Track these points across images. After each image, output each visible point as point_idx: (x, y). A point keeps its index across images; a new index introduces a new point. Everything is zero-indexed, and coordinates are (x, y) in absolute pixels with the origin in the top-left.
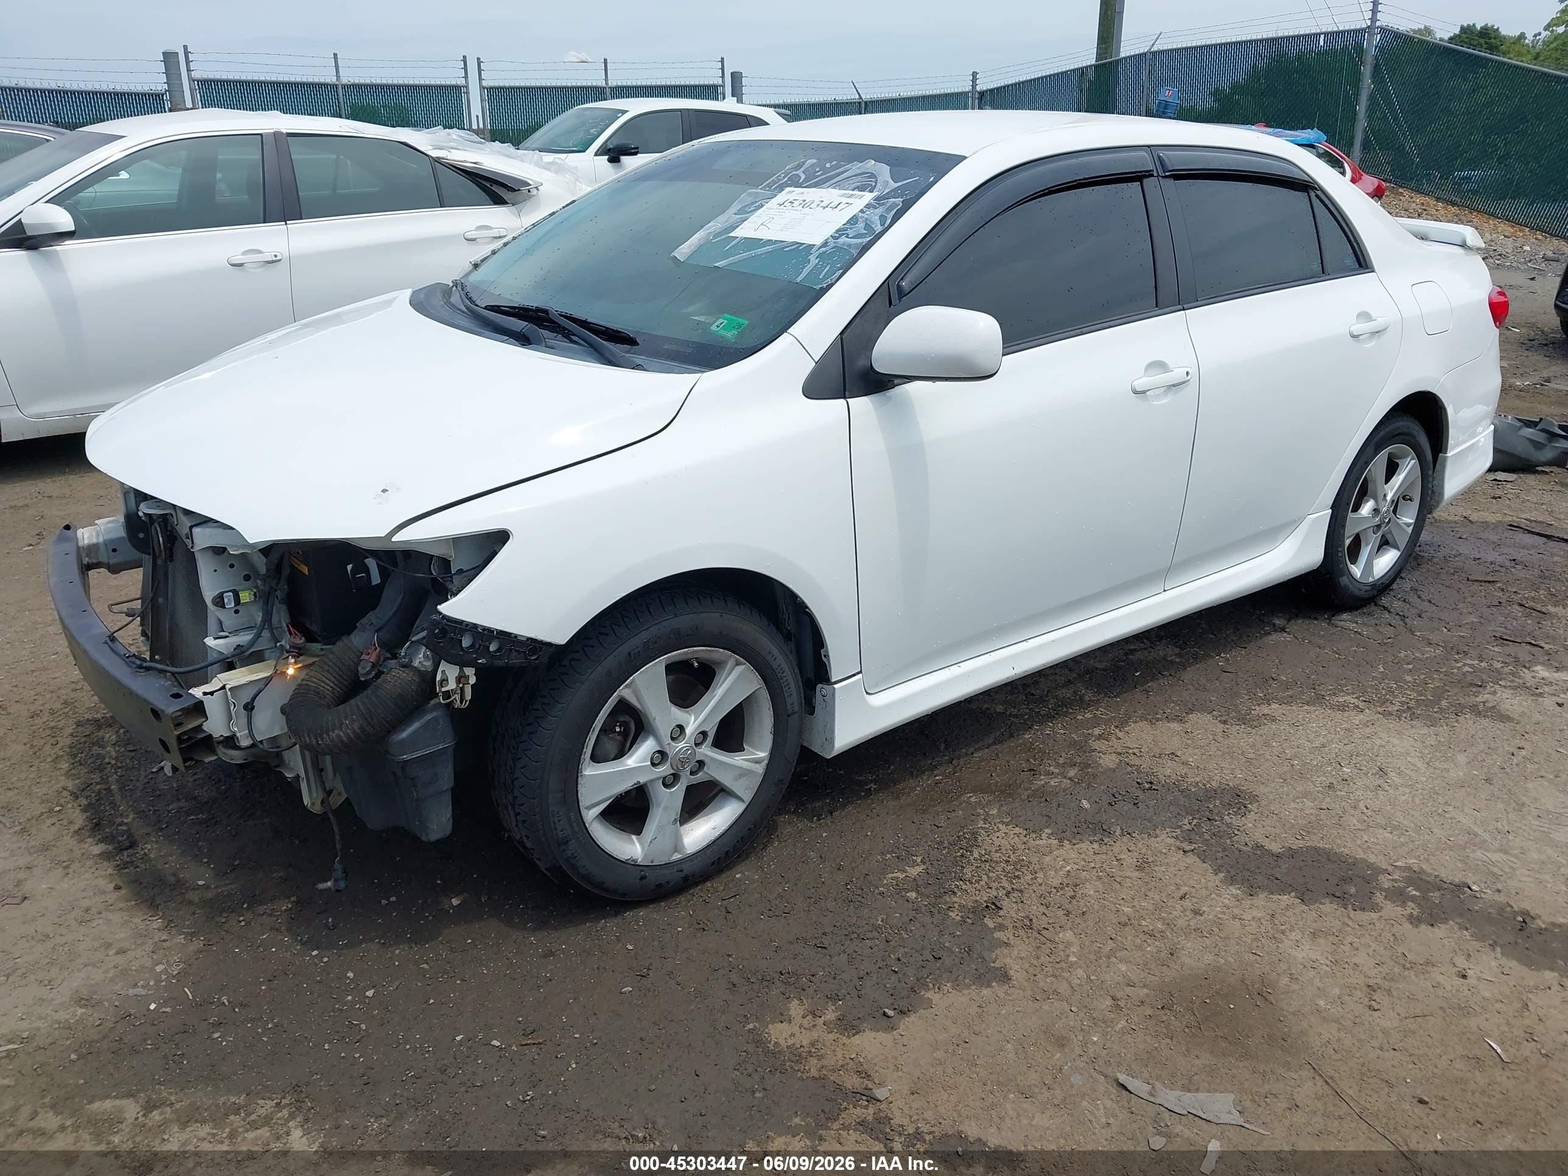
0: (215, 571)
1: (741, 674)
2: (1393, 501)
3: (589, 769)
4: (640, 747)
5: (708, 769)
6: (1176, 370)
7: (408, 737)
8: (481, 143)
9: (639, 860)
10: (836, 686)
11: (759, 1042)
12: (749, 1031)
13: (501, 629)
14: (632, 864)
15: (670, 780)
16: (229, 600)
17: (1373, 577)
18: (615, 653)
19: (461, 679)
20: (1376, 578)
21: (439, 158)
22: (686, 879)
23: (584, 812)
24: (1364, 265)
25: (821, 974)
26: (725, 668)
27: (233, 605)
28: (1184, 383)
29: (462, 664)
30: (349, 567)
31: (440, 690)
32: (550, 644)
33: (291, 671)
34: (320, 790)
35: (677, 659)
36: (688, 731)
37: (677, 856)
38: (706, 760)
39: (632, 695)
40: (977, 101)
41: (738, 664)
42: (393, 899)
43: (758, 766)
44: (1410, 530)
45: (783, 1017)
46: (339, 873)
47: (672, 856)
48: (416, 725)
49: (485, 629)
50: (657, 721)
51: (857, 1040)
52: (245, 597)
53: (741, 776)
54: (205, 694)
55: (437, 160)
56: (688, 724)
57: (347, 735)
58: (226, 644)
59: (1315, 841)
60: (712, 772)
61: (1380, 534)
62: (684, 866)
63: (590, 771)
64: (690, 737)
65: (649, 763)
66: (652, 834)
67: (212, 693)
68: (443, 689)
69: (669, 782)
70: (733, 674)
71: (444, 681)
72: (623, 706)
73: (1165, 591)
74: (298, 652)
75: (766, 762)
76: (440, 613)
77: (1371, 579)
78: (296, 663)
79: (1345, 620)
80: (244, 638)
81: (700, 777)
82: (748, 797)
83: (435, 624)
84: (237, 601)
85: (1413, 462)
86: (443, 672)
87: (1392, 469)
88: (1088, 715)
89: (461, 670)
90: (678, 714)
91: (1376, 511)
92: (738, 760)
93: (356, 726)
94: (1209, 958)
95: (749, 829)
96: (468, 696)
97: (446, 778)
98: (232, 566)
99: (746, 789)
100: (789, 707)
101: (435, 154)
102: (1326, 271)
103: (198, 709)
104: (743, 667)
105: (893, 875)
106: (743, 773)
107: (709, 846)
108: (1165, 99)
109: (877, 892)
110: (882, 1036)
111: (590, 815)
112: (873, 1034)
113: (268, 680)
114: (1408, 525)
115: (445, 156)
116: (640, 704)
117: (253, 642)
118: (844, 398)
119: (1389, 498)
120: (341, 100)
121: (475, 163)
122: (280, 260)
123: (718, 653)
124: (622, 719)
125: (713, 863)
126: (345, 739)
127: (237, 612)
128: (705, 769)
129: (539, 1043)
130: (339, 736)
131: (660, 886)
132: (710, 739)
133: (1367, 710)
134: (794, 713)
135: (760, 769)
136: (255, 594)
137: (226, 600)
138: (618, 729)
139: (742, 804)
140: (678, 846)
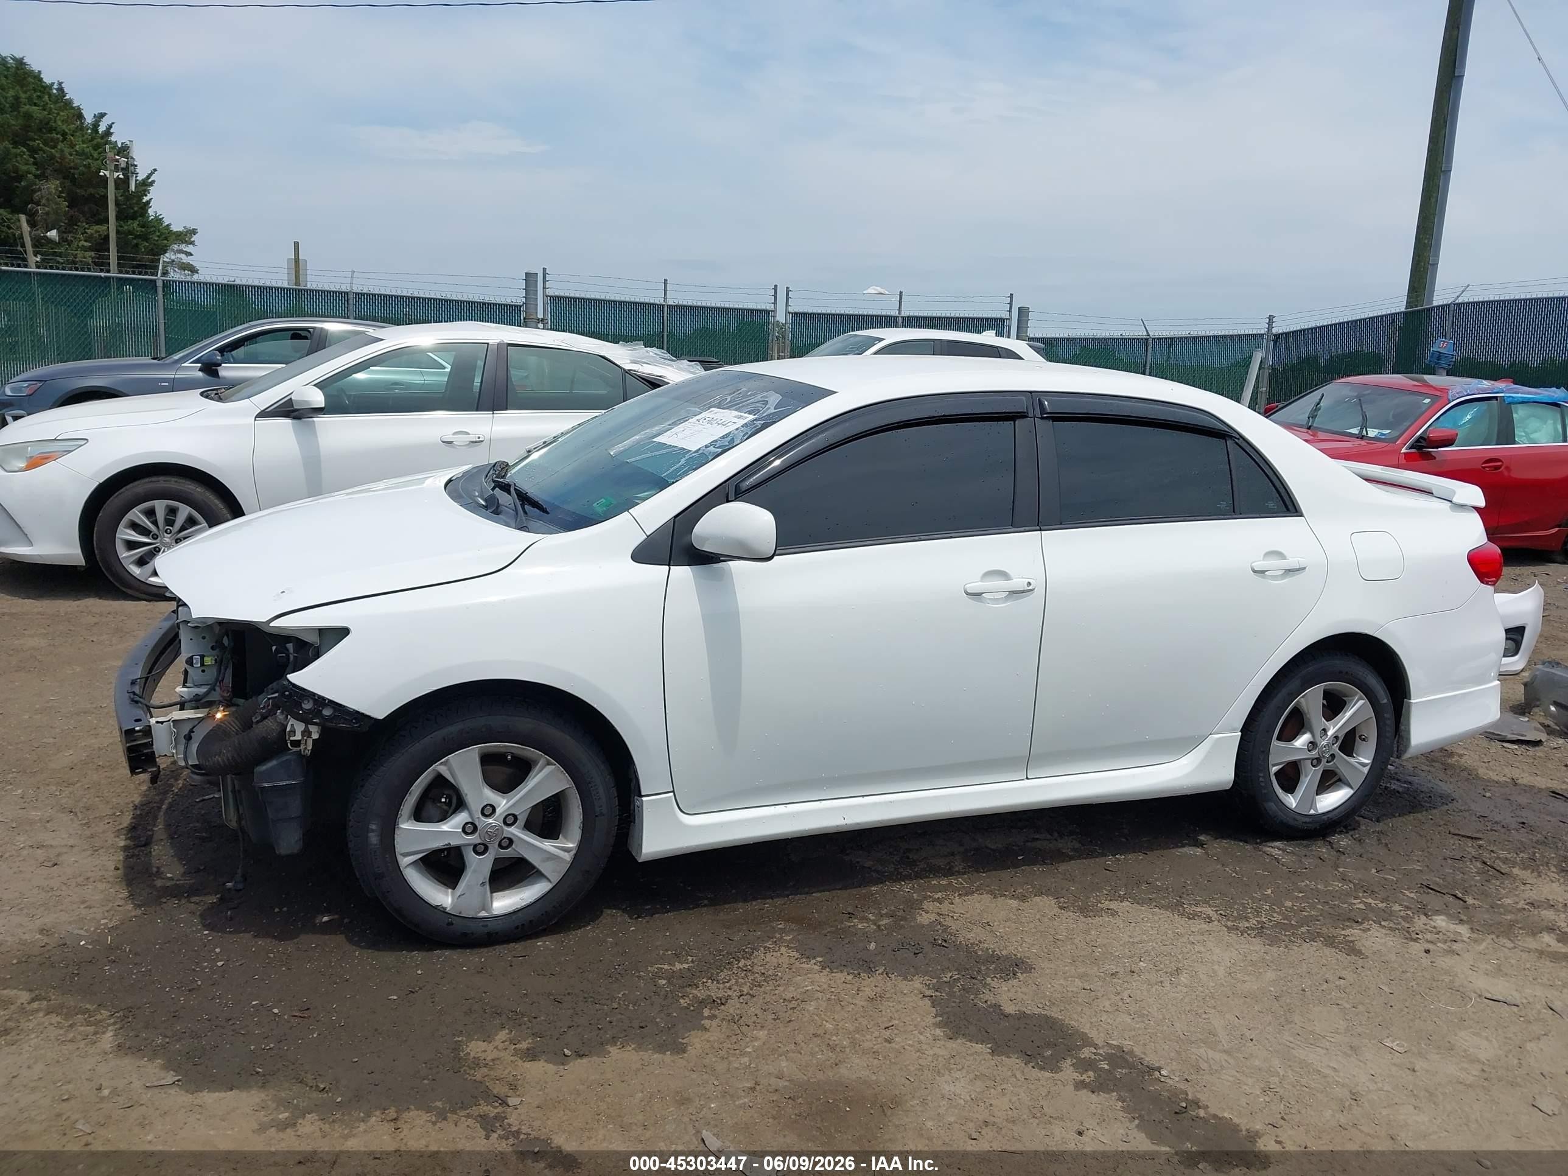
0: (191, 639)
1: (551, 772)
2: (1336, 737)
3: (406, 824)
4: (456, 816)
5: (516, 846)
6: (1015, 580)
7: (267, 770)
8: (672, 360)
9: (448, 909)
10: (644, 799)
11: (457, 1048)
12: (456, 1042)
13: (331, 699)
14: (439, 910)
15: (481, 848)
16: (197, 661)
17: (1316, 810)
18: (432, 736)
19: (306, 733)
20: (1320, 811)
21: (630, 370)
22: (489, 934)
23: (399, 858)
24: (1290, 507)
25: (542, 1018)
26: (537, 764)
27: (199, 665)
28: (1023, 592)
29: (307, 722)
30: (274, 648)
31: (289, 738)
32: (369, 717)
33: (219, 716)
34: (236, 813)
35: (491, 750)
36: (498, 811)
37: (483, 914)
38: (514, 839)
39: (448, 772)
40: (1272, 343)
41: (549, 763)
42: (285, 909)
43: (566, 854)
44: (1366, 770)
45: (488, 1038)
46: (238, 877)
47: (479, 913)
48: (274, 762)
49: (320, 697)
50: (468, 796)
51: (528, 1065)
52: (208, 661)
53: (548, 859)
54: (157, 722)
55: (628, 372)
56: (499, 806)
57: (223, 761)
58: (188, 692)
59: (1054, 1013)
60: (518, 850)
61: (1320, 769)
62: (489, 924)
63: (407, 825)
64: (501, 814)
65: (460, 830)
66: (461, 890)
67: (162, 723)
68: (292, 738)
69: (481, 849)
70: (543, 771)
71: (293, 732)
72: (439, 781)
73: (1027, 778)
74: (228, 704)
75: (574, 852)
76: (288, 680)
77: (1312, 812)
78: (224, 711)
79: (1275, 849)
80: (202, 690)
81: (508, 853)
82: (555, 878)
83: (285, 688)
84: (202, 664)
85: (1361, 702)
86: (292, 725)
87: (1334, 705)
88: (944, 882)
89: (306, 726)
90: (491, 796)
91: (1313, 744)
92: (548, 845)
93: (229, 755)
94: (865, 1073)
95: (554, 907)
96: (310, 748)
97: (295, 806)
98: (204, 638)
99: (554, 873)
100: (597, 809)
101: (627, 367)
102: (1236, 511)
103: (148, 731)
104: (554, 767)
105: (660, 966)
106: (552, 857)
107: (515, 912)
108: (1439, 350)
109: (637, 974)
110: (551, 1068)
111: (404, 861)
112: (545, 1064)
113: (200, 720)
114: (1364, 765)
115: (636, 369)
116: (455, 780)
117: (207, 694)
118: (669, 565)
119: (1330, 733)
120: (665, 318)
121: (660, 376)
122: (482, 441)
123: (530, 752)
124: (446, 792)
125: (517, 928)
126: (222, 763)
127: (203, 671)
128: (513, 846)
129: (304, 1017)
130: (218, 760)
131: (465, 934)
132: (521, 821)
133: (1216, 923)
134: (602, 814)
135: (568, 857)
136: (216, 660)
137: (194, 661)
138: (443, 800)
139: (549, 883)
140: (485, 907)
